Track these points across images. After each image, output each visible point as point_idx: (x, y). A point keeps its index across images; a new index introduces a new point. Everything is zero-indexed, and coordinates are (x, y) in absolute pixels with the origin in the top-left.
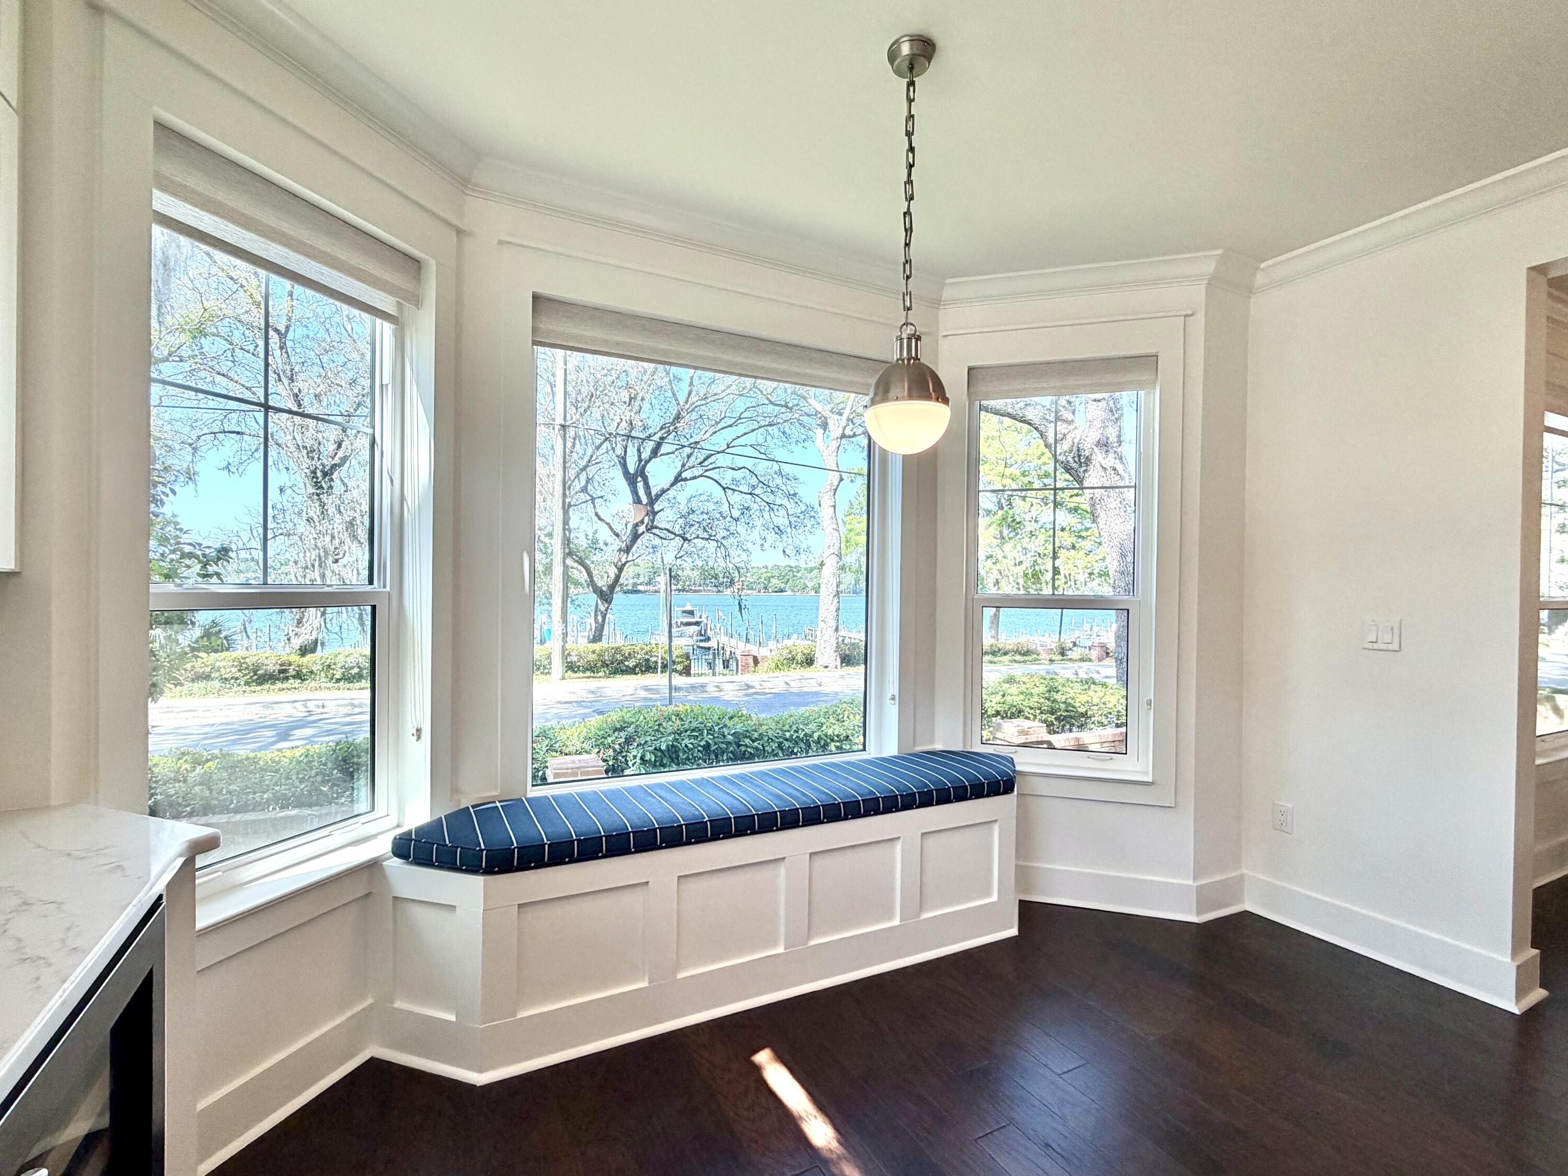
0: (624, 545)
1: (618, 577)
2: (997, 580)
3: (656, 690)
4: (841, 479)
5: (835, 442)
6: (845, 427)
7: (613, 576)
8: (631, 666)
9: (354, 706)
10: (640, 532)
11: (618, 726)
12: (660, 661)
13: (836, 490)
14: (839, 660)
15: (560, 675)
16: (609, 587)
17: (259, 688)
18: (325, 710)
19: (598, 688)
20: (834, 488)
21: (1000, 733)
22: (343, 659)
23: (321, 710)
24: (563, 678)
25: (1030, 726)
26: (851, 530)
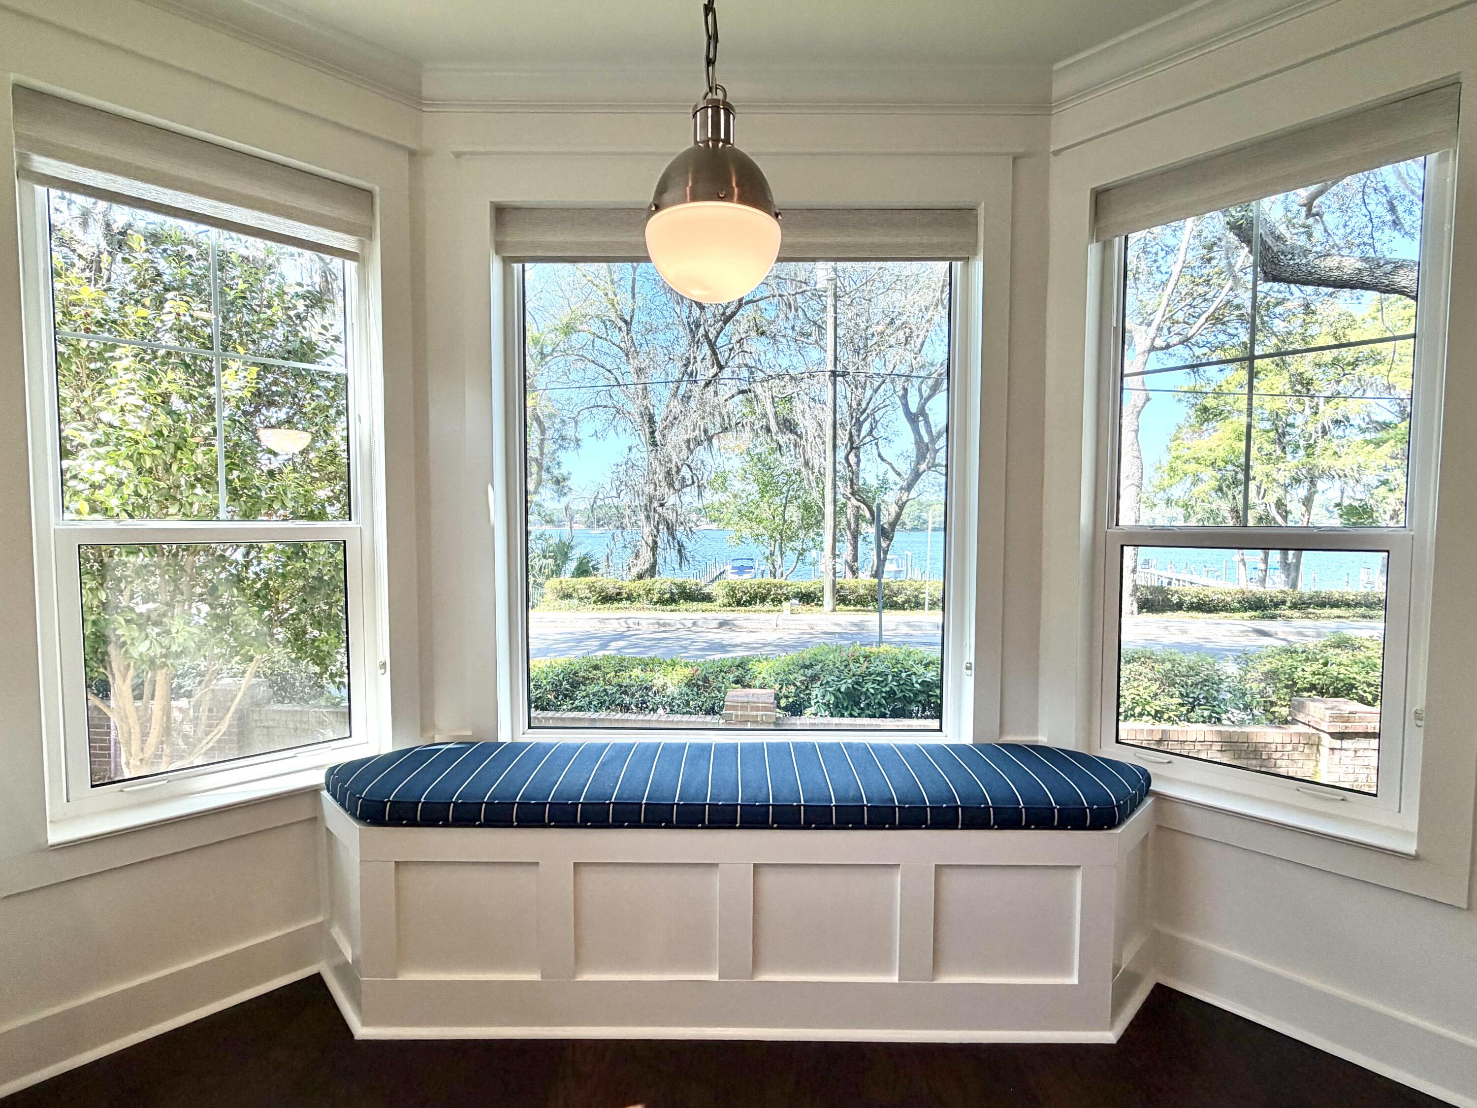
0: (905, 484)
1: (898, 515)
2: (1394, 511)
3: (918, 626)
4: (1148, 399)
5: (1141, 357)
6: (1154, 338)
7: (893, 514)
8: (899, 601)
9: (658, 624)
10: (921, 470)
11: (807, 663)
12: (927, 598)
13: (1140, 412)
14: (1136, 605)
15: (831, 607)
16: (890, 524)
17: (602, 606)
18: (640, 627)
19: (861, 621)
20: (1138, 409)
21: (1302, 715)
22: (659, 586)
23: (636, 627)
24: (834, 610)
25: (1352, 710)
26: (1177, 458)
